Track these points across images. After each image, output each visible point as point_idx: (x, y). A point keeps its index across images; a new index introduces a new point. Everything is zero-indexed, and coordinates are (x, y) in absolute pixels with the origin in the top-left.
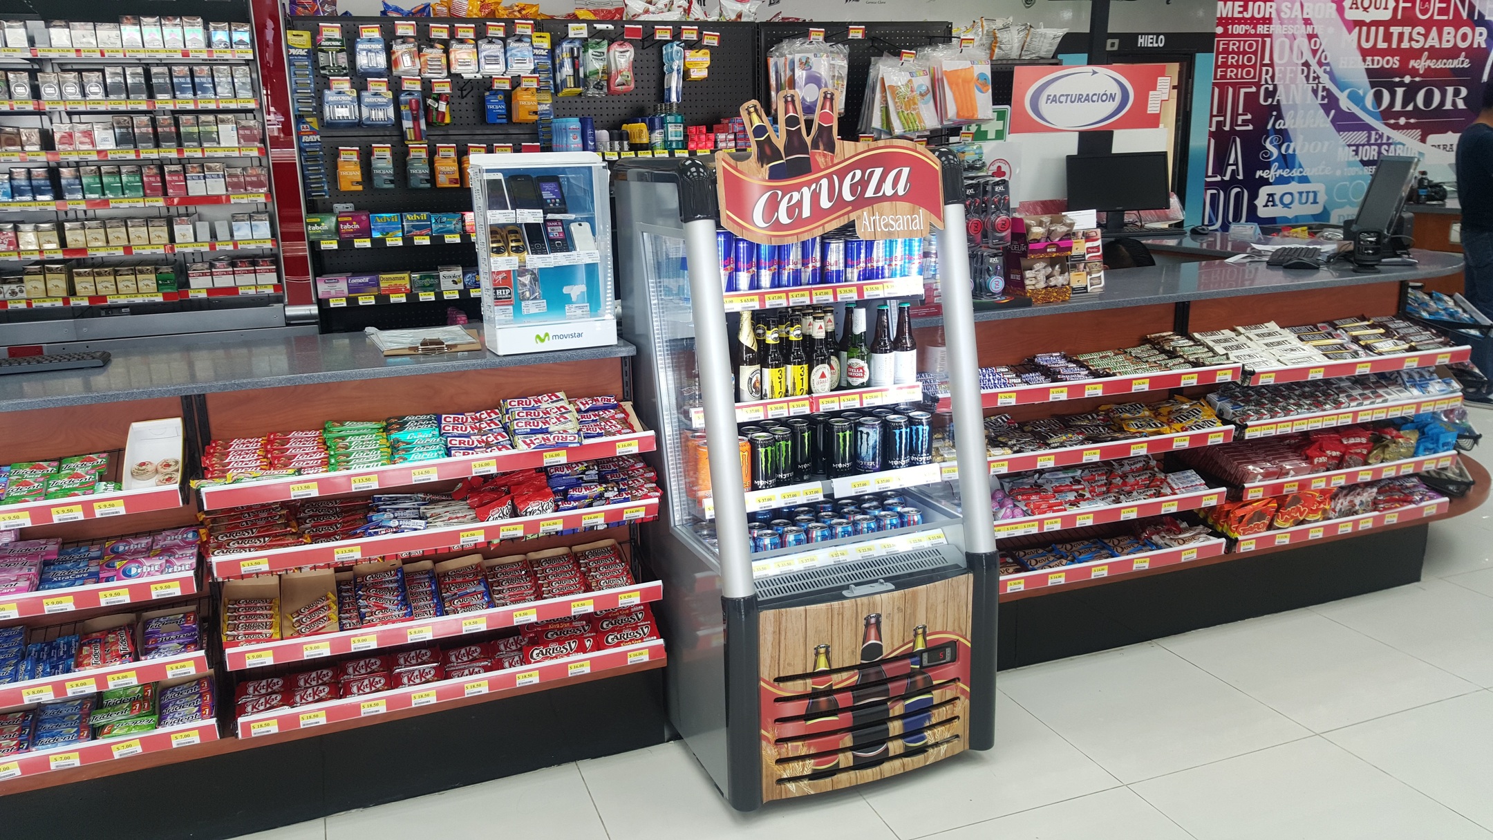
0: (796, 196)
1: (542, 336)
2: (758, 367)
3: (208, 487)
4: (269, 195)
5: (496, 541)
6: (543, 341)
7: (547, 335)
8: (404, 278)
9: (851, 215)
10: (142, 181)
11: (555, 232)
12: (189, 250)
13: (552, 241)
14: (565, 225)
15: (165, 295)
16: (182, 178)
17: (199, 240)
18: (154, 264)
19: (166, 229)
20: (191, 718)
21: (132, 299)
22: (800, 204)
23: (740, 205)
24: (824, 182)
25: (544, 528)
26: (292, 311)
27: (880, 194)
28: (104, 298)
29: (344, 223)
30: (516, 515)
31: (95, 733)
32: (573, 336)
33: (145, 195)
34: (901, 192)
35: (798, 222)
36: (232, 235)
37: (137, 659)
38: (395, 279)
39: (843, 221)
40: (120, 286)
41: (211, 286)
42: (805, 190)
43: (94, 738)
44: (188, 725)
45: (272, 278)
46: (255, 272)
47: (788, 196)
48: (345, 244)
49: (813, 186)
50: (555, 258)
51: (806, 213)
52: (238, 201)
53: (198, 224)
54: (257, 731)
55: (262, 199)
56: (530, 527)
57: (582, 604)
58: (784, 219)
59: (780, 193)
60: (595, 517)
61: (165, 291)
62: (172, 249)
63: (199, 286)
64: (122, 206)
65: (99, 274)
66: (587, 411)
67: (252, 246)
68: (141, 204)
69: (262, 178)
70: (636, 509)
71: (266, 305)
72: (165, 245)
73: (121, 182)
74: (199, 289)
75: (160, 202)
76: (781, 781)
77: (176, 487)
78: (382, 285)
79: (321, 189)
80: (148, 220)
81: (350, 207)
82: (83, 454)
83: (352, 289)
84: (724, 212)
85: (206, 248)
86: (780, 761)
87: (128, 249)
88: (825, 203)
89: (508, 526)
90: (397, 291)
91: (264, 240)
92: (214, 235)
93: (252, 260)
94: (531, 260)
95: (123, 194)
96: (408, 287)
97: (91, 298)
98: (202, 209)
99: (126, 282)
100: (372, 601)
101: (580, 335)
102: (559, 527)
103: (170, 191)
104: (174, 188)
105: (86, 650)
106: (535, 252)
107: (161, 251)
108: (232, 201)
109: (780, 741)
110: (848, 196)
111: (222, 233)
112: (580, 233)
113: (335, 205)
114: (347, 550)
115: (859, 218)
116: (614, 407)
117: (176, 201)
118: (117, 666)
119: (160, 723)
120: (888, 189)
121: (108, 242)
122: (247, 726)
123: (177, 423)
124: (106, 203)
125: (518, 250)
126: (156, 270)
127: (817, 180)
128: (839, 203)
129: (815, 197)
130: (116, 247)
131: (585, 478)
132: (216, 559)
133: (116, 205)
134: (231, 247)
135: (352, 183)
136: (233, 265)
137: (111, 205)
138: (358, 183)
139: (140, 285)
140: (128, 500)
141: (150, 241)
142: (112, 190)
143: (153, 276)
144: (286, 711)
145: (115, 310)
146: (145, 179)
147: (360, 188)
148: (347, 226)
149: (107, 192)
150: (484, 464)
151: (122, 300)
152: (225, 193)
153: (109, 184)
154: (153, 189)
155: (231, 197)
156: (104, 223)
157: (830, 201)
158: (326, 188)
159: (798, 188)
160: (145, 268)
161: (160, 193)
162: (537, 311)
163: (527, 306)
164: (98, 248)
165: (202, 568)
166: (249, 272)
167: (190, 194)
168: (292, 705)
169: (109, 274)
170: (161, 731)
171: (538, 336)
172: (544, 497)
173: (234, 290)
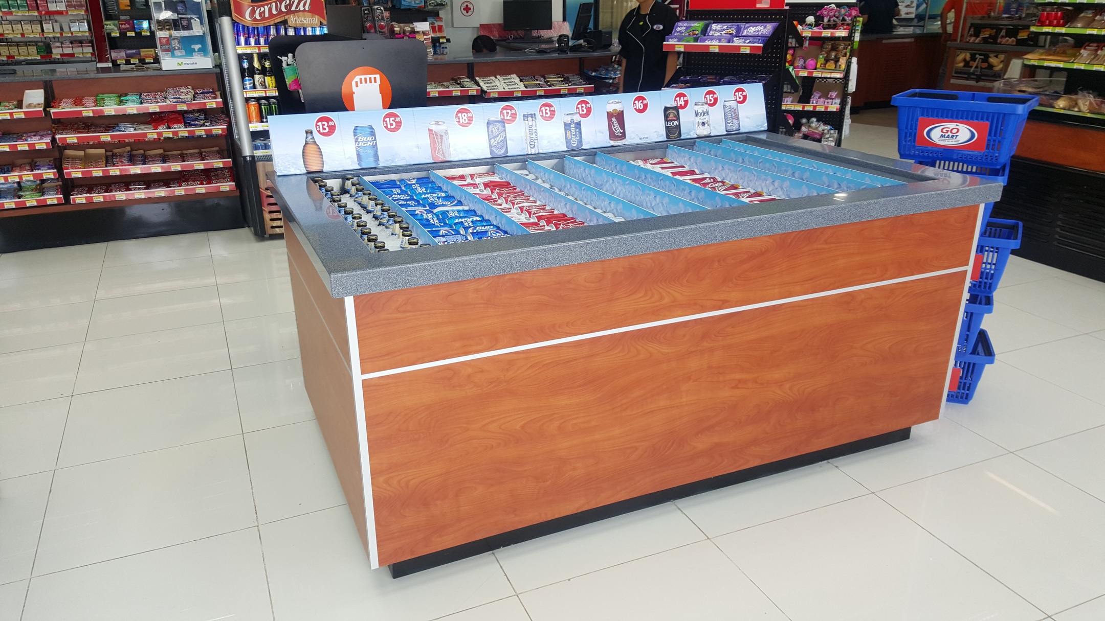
0: (262, 9)
1: (180, 63)
2: (262, 76)
3: (52, 110)
4: (87, 11)
5: (162, 138)
6: (180, 65)
7: (182, 63)
8: (152, 51)
9: (285, 17)
10: (27, 3)
11: (185, 23)
12: (51, 36)
13: (183, 26)
14: (189, 20)
15: (42, 57)
16: (45, 2)
17: (55, 31)
18: (35, 43)
19: (39, 26)
20: (54, 195)
21: (26, 58)
22: (264, 12)
23: (241, 13)
24: (274, 4)
25: (181, 134)
26: (100, 65)
27: (298, 9)
28: (13, 57)
29: (122, 24)
30: (170, 129)
31: (20, 197)
32: (193, 64)
33: (29, 10)
34: (307, 9)
35: (264, 19)
36: (70, 29)
37: (33, 171)
38: (147, 51)
39: (282, 19)
40: (20, 51)
41: (62, 53)
42: (266, 7)
43: (19, 198)
44: (53, 197)
45: (90, 50)
46: (82, 46)
47: (259, 9)
48: (123, 34)
49: (269, 5)
50: (184, 33)
51: (267, 15)
52: (72, 13)
53: (54, 24)
54: (78, 201)
55: (83, 13)
56: (175, 133)
57: (199, 165)
58: (258, 17)
59: (256, 8)
60: (200, 131)
61: (41, 54)
62: (43, 35)
63: (56, 52)
64: (19, 14)
65: (10, 46)
66: (200, 93)
67: (80, 35)
68: (27, 14)
69: (83, 3)
70: (218, 129)
71: (89, 62)
72: (39, 33)
73: (17, 4)
74: (57, 54)
75: (36, 13)
76: (273, 227)
77: (41, 109)
78: (142, 54)
79: (113, 9)
80: (31, 22)
81: (128, 17)
82: (9, 101)
83: (127, 55)
84: (234, 14)
85: (58, 35)
86: (272, 220)
87: (23, 35)
88: (274, 12)
89: (167, 133)
90: (149, 57)
91: (85, 32)
92: (62, 29)
93: (80, 42)
94: (174, 33)
95: (19, 9)
96: (154, 55)
97: (8, 57)
98: (57, 17)
99: (23, 50)
100: (118, 159)
101: (196, 64)
102: (187, 135)
103: (40, 8)
104: (42, 6)
105: (14, 168)
106: (176, 30)
107: (38, 36)
108: (69, 13)
109: (270, 212)
110: (284, 10)
111: (66, 29)
112: (196, 23)
113: (121, 17)
114: (106, 137)
115: (289, 18)
116: (211, 92)
117: (43, 12)
118: (25, 173)
119: (43, 195)
120: (301, 7)
121: (13, 31)
122: (74, 199)
123: (42, 91)
124: (11, 13)
125: (169, 29)
126: (36, 45)
127: (271, 3)
128: (280, 12)
129: (270, 10)
130: (17, 34)
131: (199, 118)
132: (58, 137)
133: (16, 14)
134: (70, 35)
135: (126, 6)
136: (72, 43)
137: (14, 14)
138: (128, 6)
139: (30, 51)
140: (25, 113)
141: (33, 30)
142: (14, 7)
143: (35, 48)
144: (88, 195)
145: (19, 63)
146: (28, 2)
147: (129, 8)
148: (123, 26)
149: (11, 8)
150: (154, 108)
151: (22, 58)
152: (65, 9)
153: (12, 4)
154: (32, 7)
155: (69, 12)
156: (11, 22)
157: (276, 11)
158: (116, 9)
159: (263, 6)
160: (31, 44)
161: (36, 9)
162: (181, 55)
163: (177, 52)
164: (9, 34)
165: (54, 140)
166: (79, 46)
167: (50, 10)
168: (90, 194)
169: (15, 46)
170: (43, 198)
171: (178, 63)
172: (180, 123)
173: (72, 55)
